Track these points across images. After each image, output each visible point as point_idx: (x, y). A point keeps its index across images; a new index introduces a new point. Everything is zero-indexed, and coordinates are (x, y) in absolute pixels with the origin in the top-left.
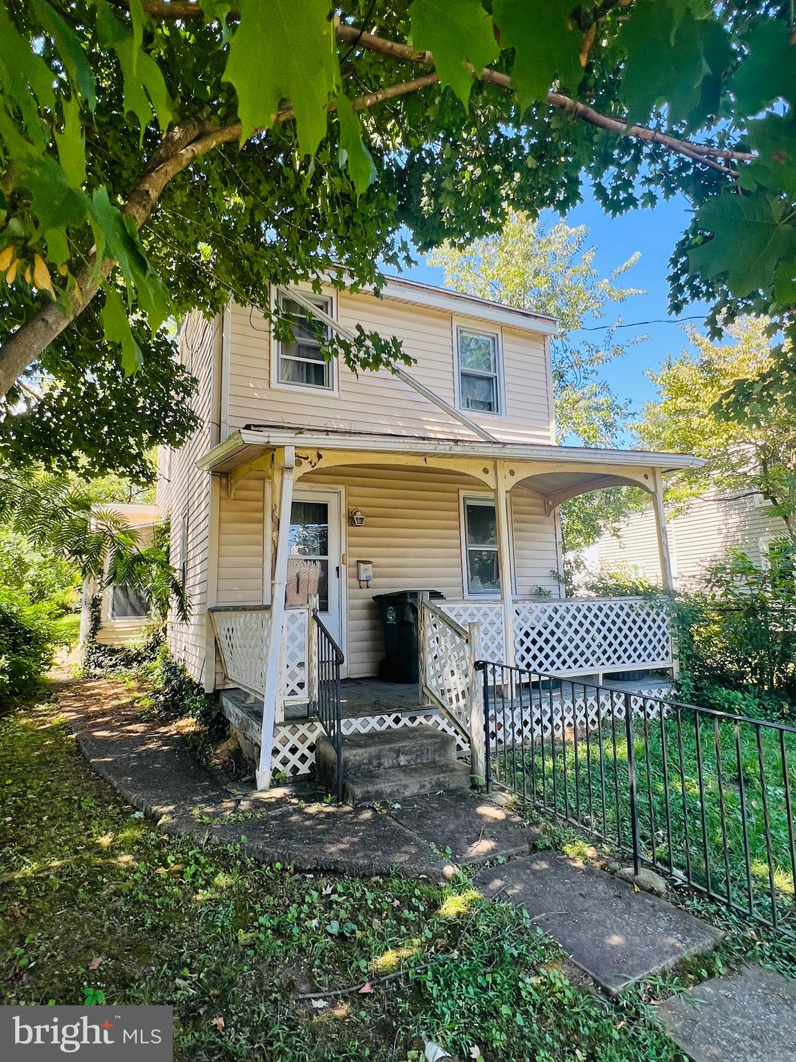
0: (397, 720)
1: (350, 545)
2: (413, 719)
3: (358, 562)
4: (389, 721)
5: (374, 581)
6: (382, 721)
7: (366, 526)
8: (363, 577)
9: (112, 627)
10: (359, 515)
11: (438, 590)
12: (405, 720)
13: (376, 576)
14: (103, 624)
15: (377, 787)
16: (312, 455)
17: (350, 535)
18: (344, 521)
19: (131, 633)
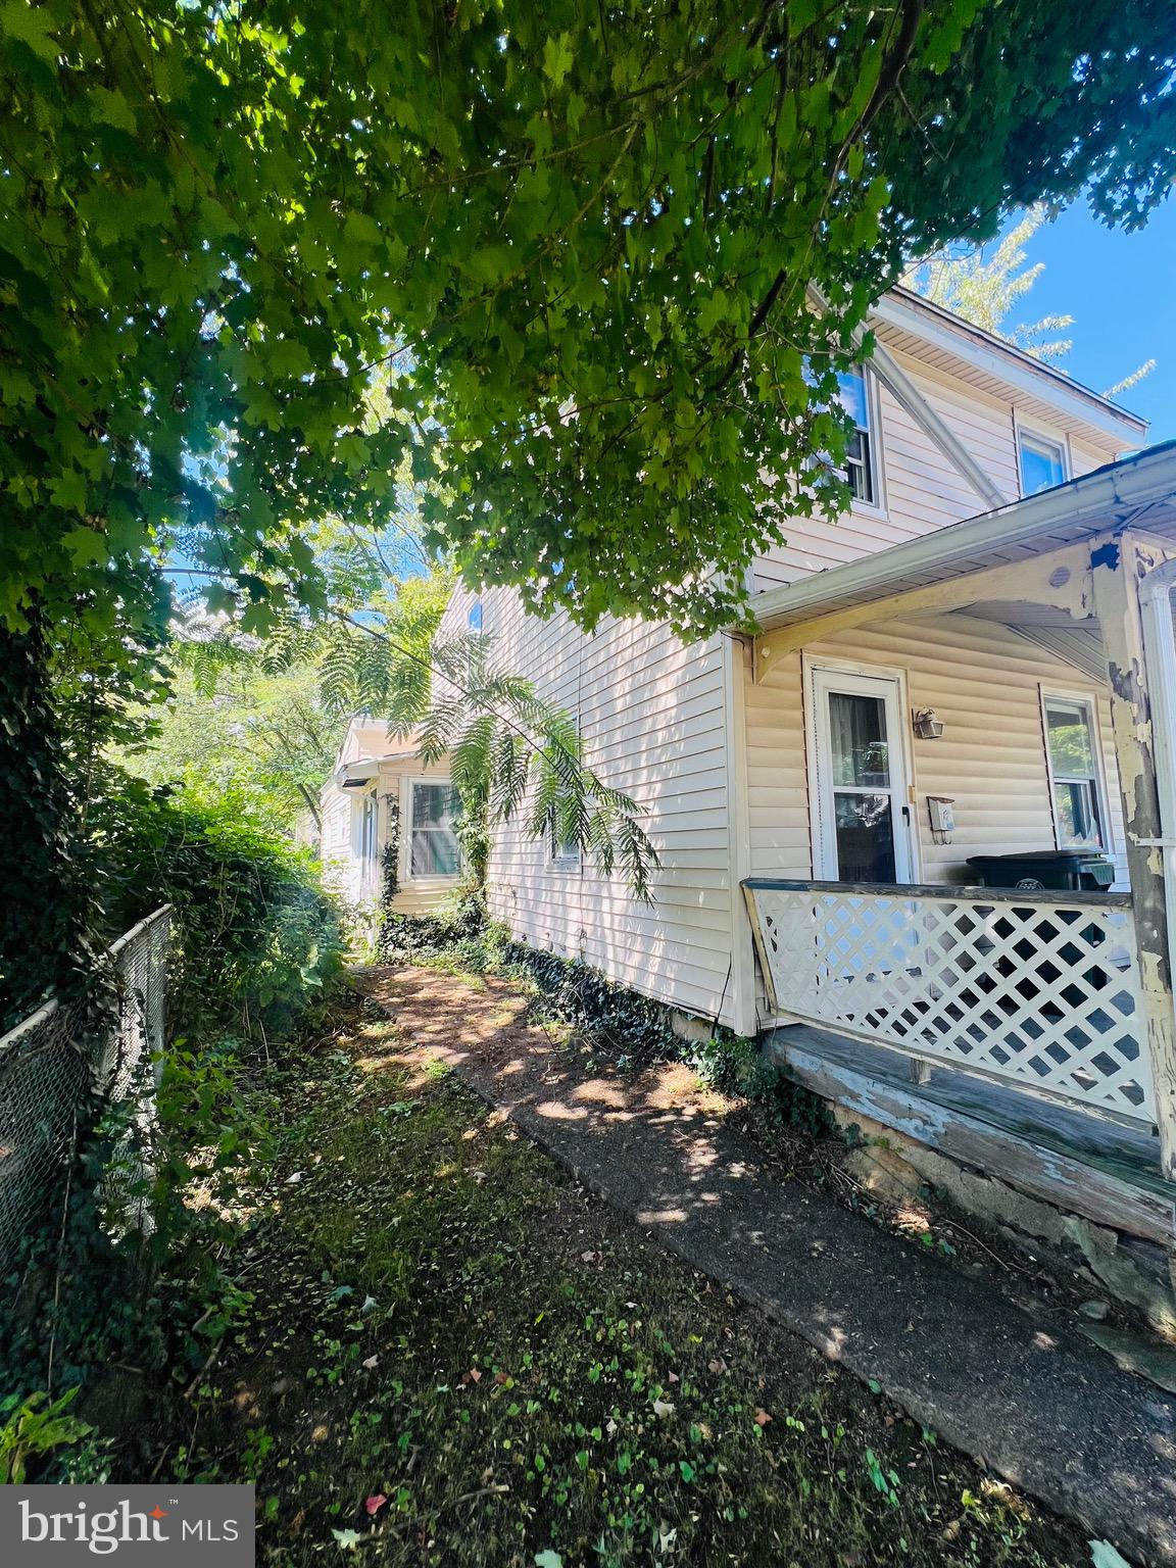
1: (918, 771)
3: (929, 799)
8: (943, 824)
9: (412, 889)
14: (401, 886)
17: (917, 753)
18: (907, 730)
19: (437, 897)
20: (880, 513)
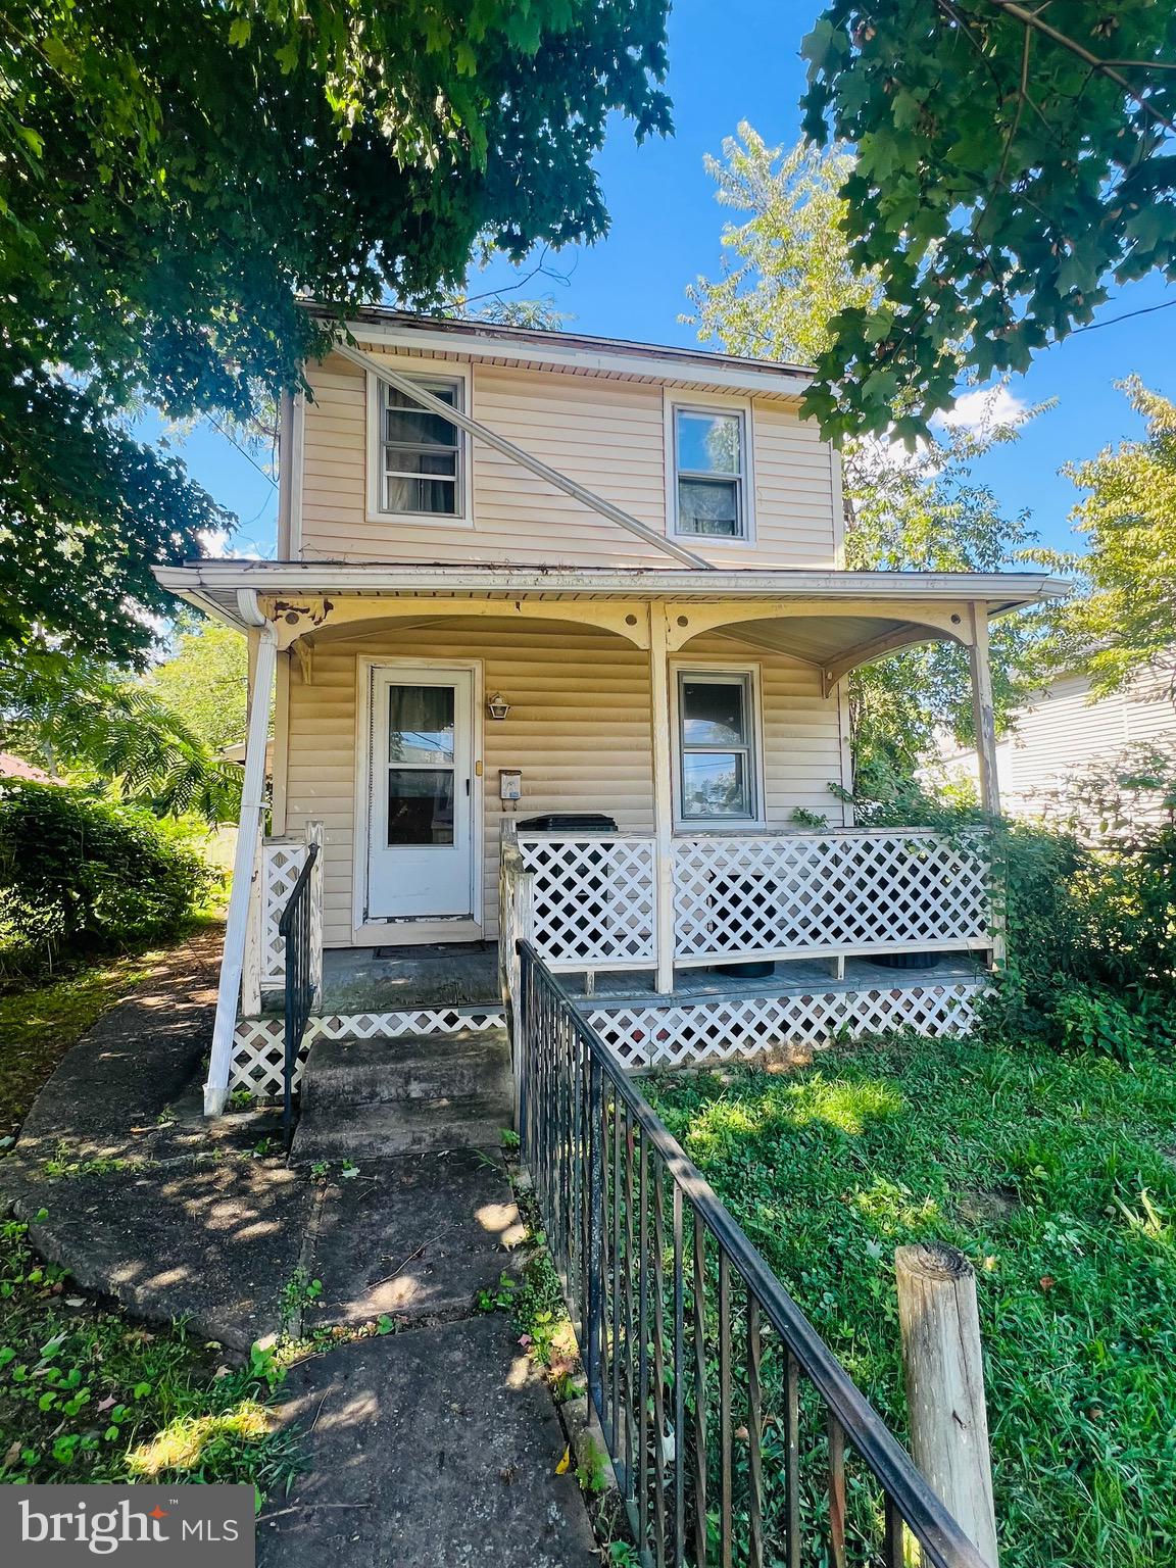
0: (451, 1020)
1: (487, 748)
2: (479, 1019)
3: (501, 772)
4: (437, 1020)
5: (524, 800)
6: (426, 1020)
7: (510, 718)
8: (506, 794)
10: (499, 702)
11: (607, 814)
12: (466, 1020)
13: (526, 792)
15: (335, 1136)
16: (316, 604)
17: (487, 732)
18: (479, 712)
20: (467, 523)
